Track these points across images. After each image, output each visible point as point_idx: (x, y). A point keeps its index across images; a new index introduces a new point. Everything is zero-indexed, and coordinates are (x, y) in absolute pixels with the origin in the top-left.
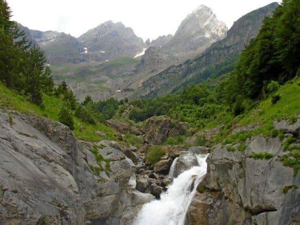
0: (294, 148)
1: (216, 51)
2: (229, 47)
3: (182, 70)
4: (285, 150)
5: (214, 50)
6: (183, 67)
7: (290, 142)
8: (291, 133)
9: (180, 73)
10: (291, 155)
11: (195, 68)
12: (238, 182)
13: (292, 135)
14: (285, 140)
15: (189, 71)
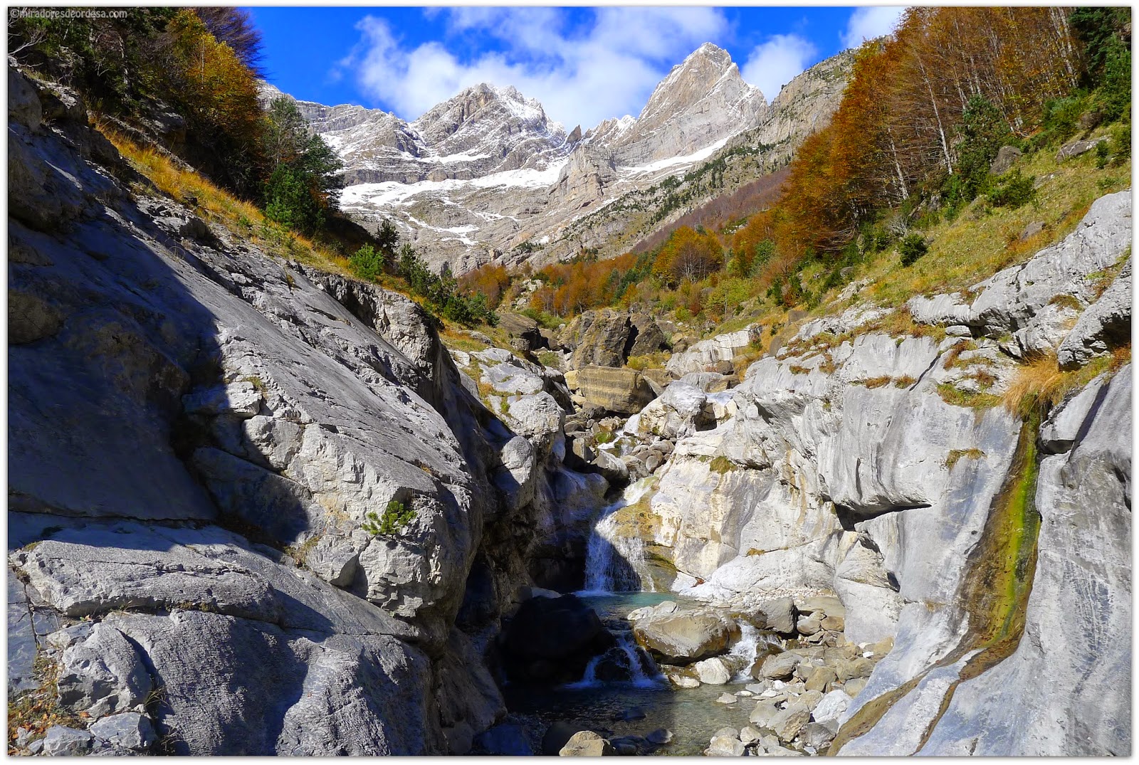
0: (972, 361)
1: (736, 158)
2: (768, 147)
3: (656, 200)
4: (948, 366)
5: (731, 153)
6: (659, 193)
7: (960, 348)
8: (965, 324)
9: (652, 208)
10: (966, 377)
11: (686, 198)
12: (816, 445)
13: (966, 330)
14: (949, 342)
15: (673, 203)
